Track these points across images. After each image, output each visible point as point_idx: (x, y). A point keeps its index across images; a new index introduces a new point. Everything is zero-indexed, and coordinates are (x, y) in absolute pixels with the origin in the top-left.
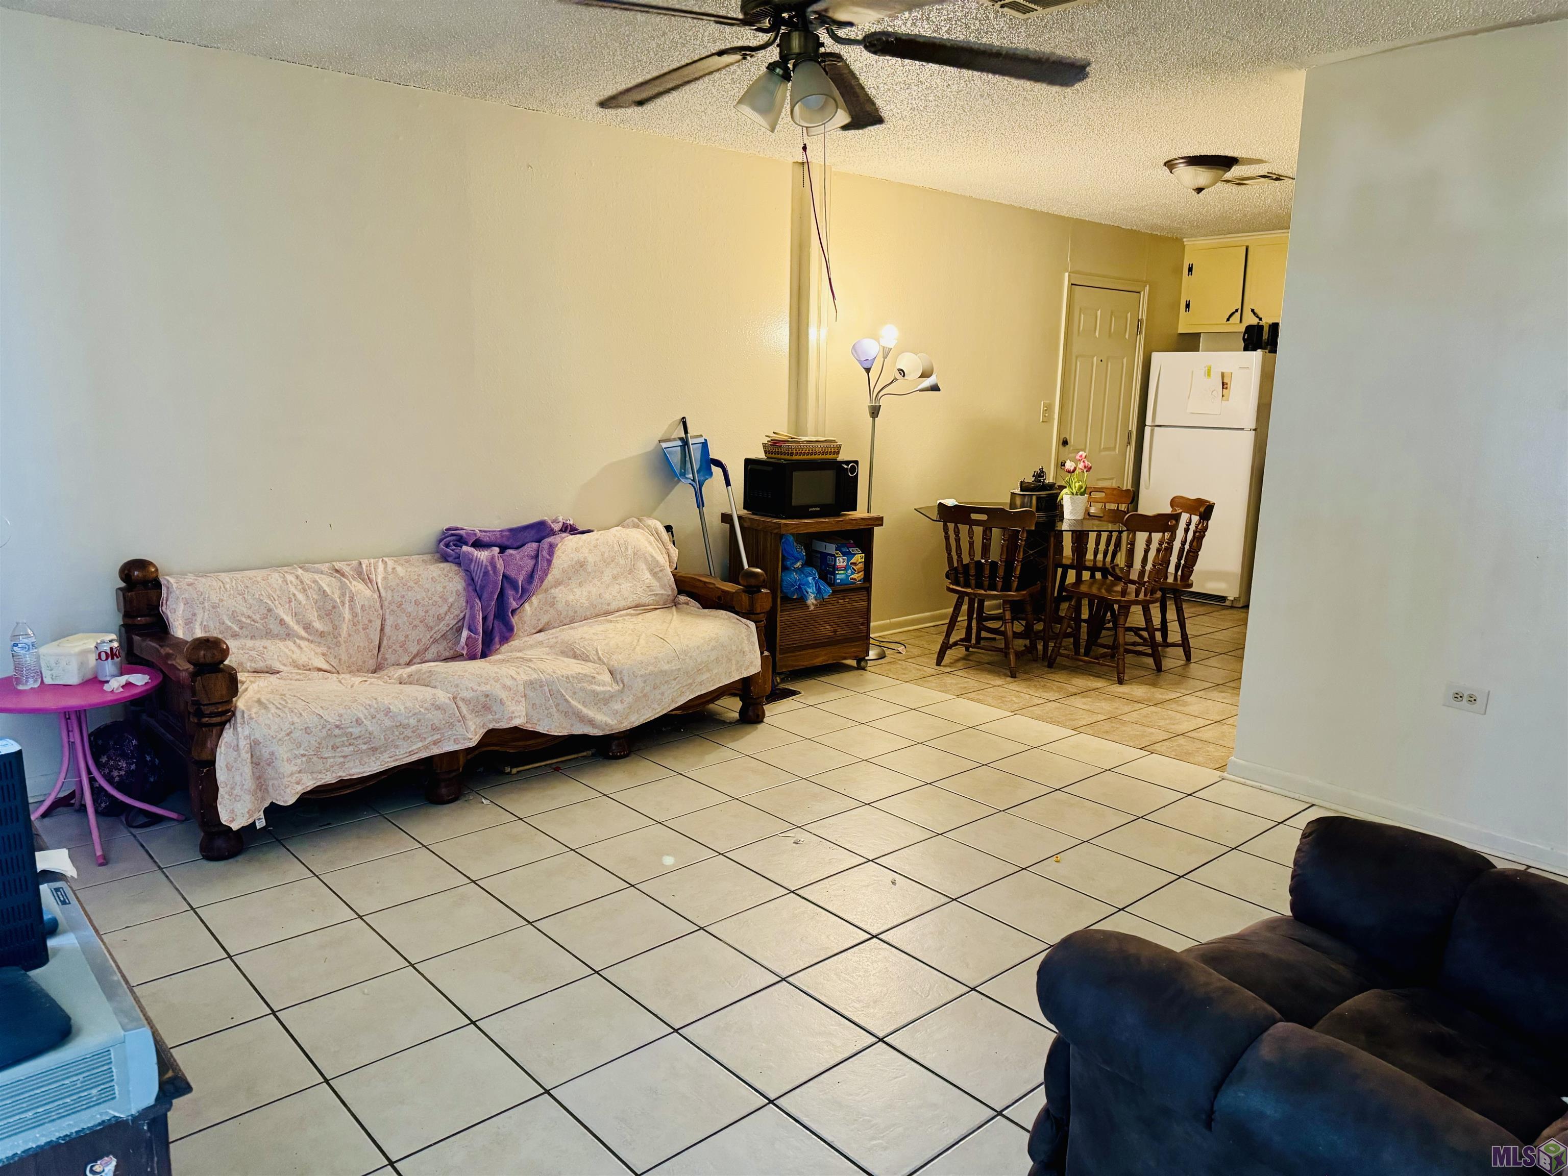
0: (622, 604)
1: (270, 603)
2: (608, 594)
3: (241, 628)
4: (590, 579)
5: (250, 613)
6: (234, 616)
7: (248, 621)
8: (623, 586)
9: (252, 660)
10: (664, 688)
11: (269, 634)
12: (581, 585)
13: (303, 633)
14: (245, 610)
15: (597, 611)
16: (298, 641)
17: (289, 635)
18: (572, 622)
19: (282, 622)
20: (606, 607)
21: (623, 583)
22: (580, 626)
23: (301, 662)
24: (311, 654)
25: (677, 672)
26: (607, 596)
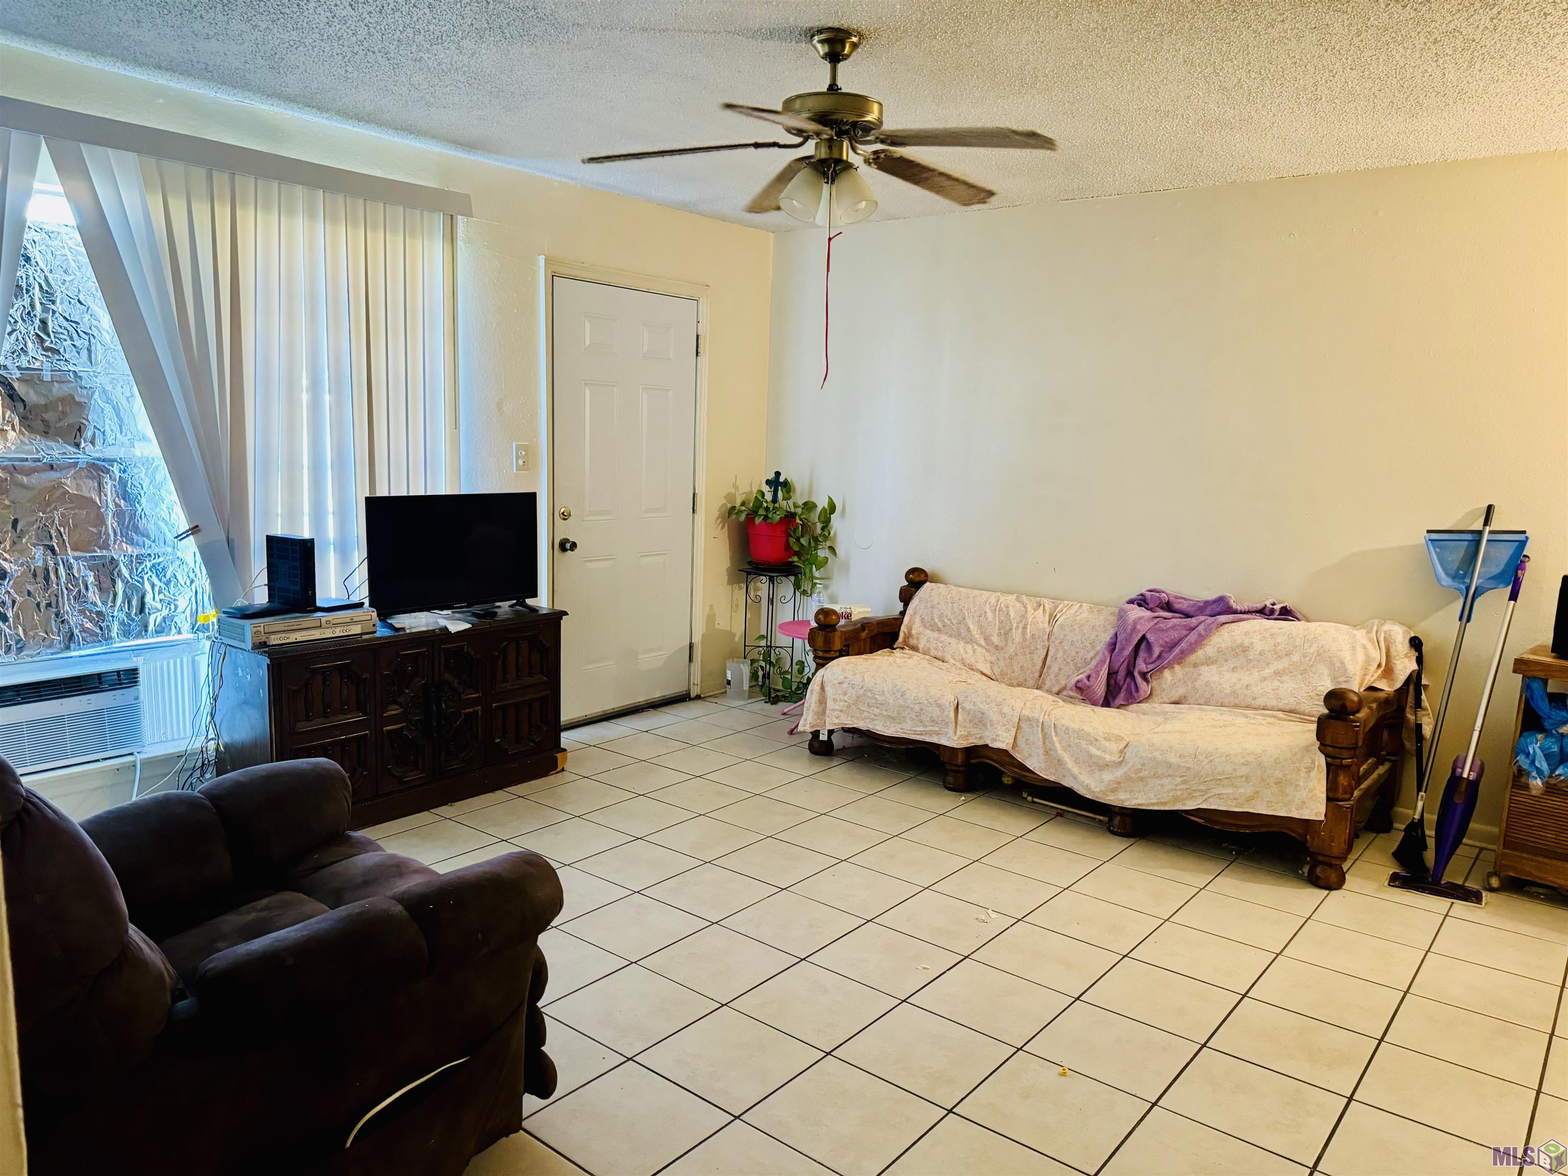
0: (1272, 703)
1: (966, 614)
2: (1259, 688)
3: (944, 626)
4: (1250, 666)
5: (952, 617)
6: (941, 617)
7: (949, 623)
8: (1285, 685)
9: (936, 649)
10: (1165, 781)
11: (958, 636)
12: (1234, 669)
13: (983, 642)
14: (949, 614)
15: (1237, 702)
16: (976, 646)
17: (971, 641)
18: (1206, 704)
19: (968, 630)
20: (1249, 701)
21: (1287, 682)
22: (1211, 710)
23: (968, 662)
24: (982, 659)
25: (1184, 770)
26: (1257, 690)
